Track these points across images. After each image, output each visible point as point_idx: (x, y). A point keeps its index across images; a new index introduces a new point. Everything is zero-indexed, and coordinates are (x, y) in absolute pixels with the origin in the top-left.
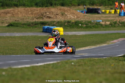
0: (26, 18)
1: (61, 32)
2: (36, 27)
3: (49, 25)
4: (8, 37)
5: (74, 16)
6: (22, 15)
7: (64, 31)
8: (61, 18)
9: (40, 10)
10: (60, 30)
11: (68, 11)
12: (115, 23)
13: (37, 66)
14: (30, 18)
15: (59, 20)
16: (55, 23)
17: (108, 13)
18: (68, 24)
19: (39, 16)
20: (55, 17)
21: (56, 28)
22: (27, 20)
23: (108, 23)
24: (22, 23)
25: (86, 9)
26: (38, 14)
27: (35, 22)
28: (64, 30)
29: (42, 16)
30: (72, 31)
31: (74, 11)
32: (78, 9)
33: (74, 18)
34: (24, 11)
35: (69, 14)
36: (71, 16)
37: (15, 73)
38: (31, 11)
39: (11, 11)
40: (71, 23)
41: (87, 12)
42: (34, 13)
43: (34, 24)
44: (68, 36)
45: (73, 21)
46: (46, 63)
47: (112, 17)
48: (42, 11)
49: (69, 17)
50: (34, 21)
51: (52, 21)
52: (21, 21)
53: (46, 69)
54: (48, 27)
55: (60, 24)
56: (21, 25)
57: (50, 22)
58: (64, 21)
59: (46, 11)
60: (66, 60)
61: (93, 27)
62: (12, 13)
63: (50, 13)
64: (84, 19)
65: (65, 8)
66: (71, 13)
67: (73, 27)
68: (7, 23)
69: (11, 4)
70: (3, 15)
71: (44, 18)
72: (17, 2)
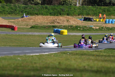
2: (49, 29)
3: (58, 28)
4: (30, 35)
6: (41, 21)
8: (66, 23)
9: (52, 18)
10: (65, 32)
11: (71, 19)
12: (103, 28)
13: (43, 55)
15: (65, 25)
16: (62, 27)
17: (98, 21)
18: (71, 28)
20: (62, 23)
21: (63, 30)
22: (44, 24)
23: (98, 28)
24: (40, 26)
25: (83, 18)
26: (51, 20)
28: (68, 32)
29: (54, 22)
30: (73, 33)
31: (75, 19)
32: (78, 18)
33: (75, 24)
34: (42, 18)
37: (27, 58)
38: (47, 18)
39: (33, 18)
41: (84, 20)
44: (70, 36)
45: (74, 26)
46: (50, 53)
47: (101, 24)
48: (54, 19)
49: (72, 23)
50: (48, 25)
53: (49, 57)
55: (65, 27)
57: (59, 26)
58: (68, 25)
59: (57, 19)
60: (64, 51)
61: (87, 30)
62: (34, 19)
63: (59, 20)
64: (82, 25)
65: (70, 17)
66: (73, 21)
67: (74, 30)
68: (30, 26)
69: (34, 13)
70: (27, 20)
71: (55, 23)
72: (38, 12)
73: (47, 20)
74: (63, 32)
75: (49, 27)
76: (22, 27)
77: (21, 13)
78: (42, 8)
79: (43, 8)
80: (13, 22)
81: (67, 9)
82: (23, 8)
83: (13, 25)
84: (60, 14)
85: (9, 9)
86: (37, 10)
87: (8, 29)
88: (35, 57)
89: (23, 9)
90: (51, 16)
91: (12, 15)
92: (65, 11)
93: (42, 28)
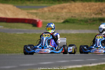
2: (94, 24)
6: (80, 10)
9: (99, 5)
14: (88, 14)
22: (85, 16)
24: (79, 19)
26: (97, 9)
29: (101, 12)
38: (89, 6)
39: (67, 6)
42: (92, 8)
43: (92, 20)
48: (101, 7)
50: (92, 17)
52: (77, 17)
56: (78, 22)
62: (68, 8)
68: (62, 19)
70: (58, 10)
71: (103, 13)
73: (90, 9)
80: (36, 13)
83: (34, 17)
87: (28, 24)
90: (96, 2)
91: (34, 2)
93: (82, 23)
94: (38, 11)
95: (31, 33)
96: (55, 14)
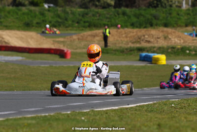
0: (119, 43)
1: (162, 61)
2: (131, 54)
3: (148, 51)
5: (180, 40)
6: (114, 38)
7: (167, 59)
8: (163, 42)
9: (136, 32)
10: (162, 59)
11: (173, 34)
13: (127, 108)
14: (124, 42)
15: (160, 45)
16: (155, 49)
18: (172, 50)
19: (135, 39)
20: (156, 41)
21: (157, 56)
22: (120, 45)
24: (114, 49)
26: (134, 37)
27: (131, 47)
29: (139, 40)
30: (177, 60)
31: (180, 34)
33: (180, 43)
34: (116, 33)
35: (174, 37)
36: (176, 40)
38: (125, 33)
40: (176, 49)
42: (129, 35)
43: (128, 50)
45: (179, 47)
46: (138, 105)
48: (139, 34)
49: (174, 42)
50: (129, 46)
51: (152, 47)
52: (112, 46)
54: (147, 54)
55: (161, 50)
56: (113, 52)
57: (149, 47)
58: (167, 46)
59: (144, 34)
60: (164, 101)
63: (149, 35)
64: (194, 44)
65: (169, 30)
66: (176, 37)
67: (178, 55)
69: (100, 24)
70: (89, 38)
71: (142, 42)
72: (108, 22)
73: (126, 37)
74: (157, 60)
75: (130, 51)
76: (79, 51)
77: (77, 25)
78: (116, 14)
79: (118, 14)
80: (63, 42)
81: (164, 15)
82: (79, 15)
83: (62, 47)
84: (151, 25)
85: (53, 18)
86: (107, 18)
87: (53, 55)
88: (111, 113)
89: (81, 18)
90: (133, 28)
91: (60, 28)
92: (161, 18)
93: (117, 53)
94: (66, 40)
95: (58, 66)
96: (86, 43)
